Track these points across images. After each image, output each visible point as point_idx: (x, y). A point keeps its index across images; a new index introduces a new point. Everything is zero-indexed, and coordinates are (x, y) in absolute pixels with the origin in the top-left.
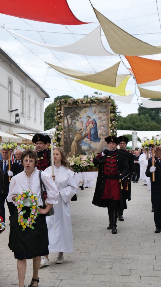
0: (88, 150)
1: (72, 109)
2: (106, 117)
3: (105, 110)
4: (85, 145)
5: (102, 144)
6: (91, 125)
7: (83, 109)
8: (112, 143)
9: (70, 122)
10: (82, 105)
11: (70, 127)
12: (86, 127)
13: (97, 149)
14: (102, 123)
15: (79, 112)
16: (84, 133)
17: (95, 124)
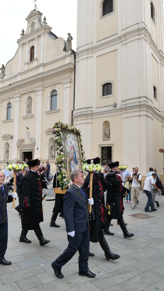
5: (79, 167)
7: (68, 135)
12: (71, 151)
14: (77, 149)
15: (66, 137)
16: (71, 156)
17: (74, 149)
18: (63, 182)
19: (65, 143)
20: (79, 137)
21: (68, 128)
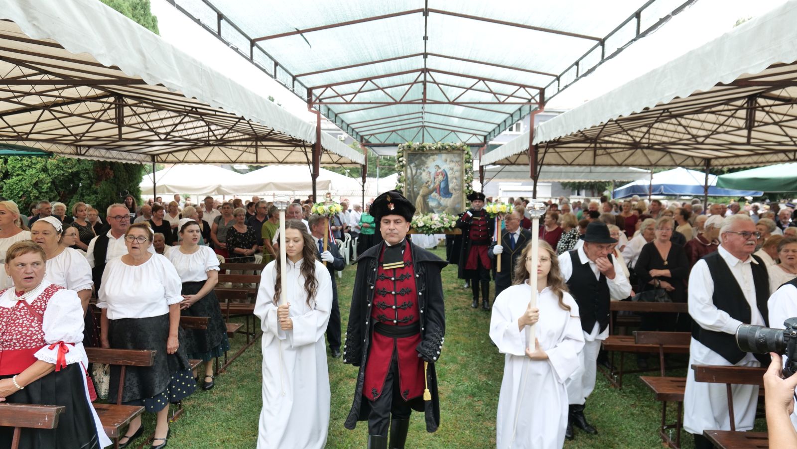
0: (438, 207)
1: (417, 156)
2: (459, 168)
3: (458, 159)
4: (432, 201)
5: (454, 201)
6: (440, 177)
7: (431, 157)
8: (478, 201)
9: (414, 172)
10: (429, 153)
11: (414, 178)
12: (435, 178)
14: (453, 175)
15: (426, 161)
16: (432, 186)
17: (446, 176)
21: (428, 149)
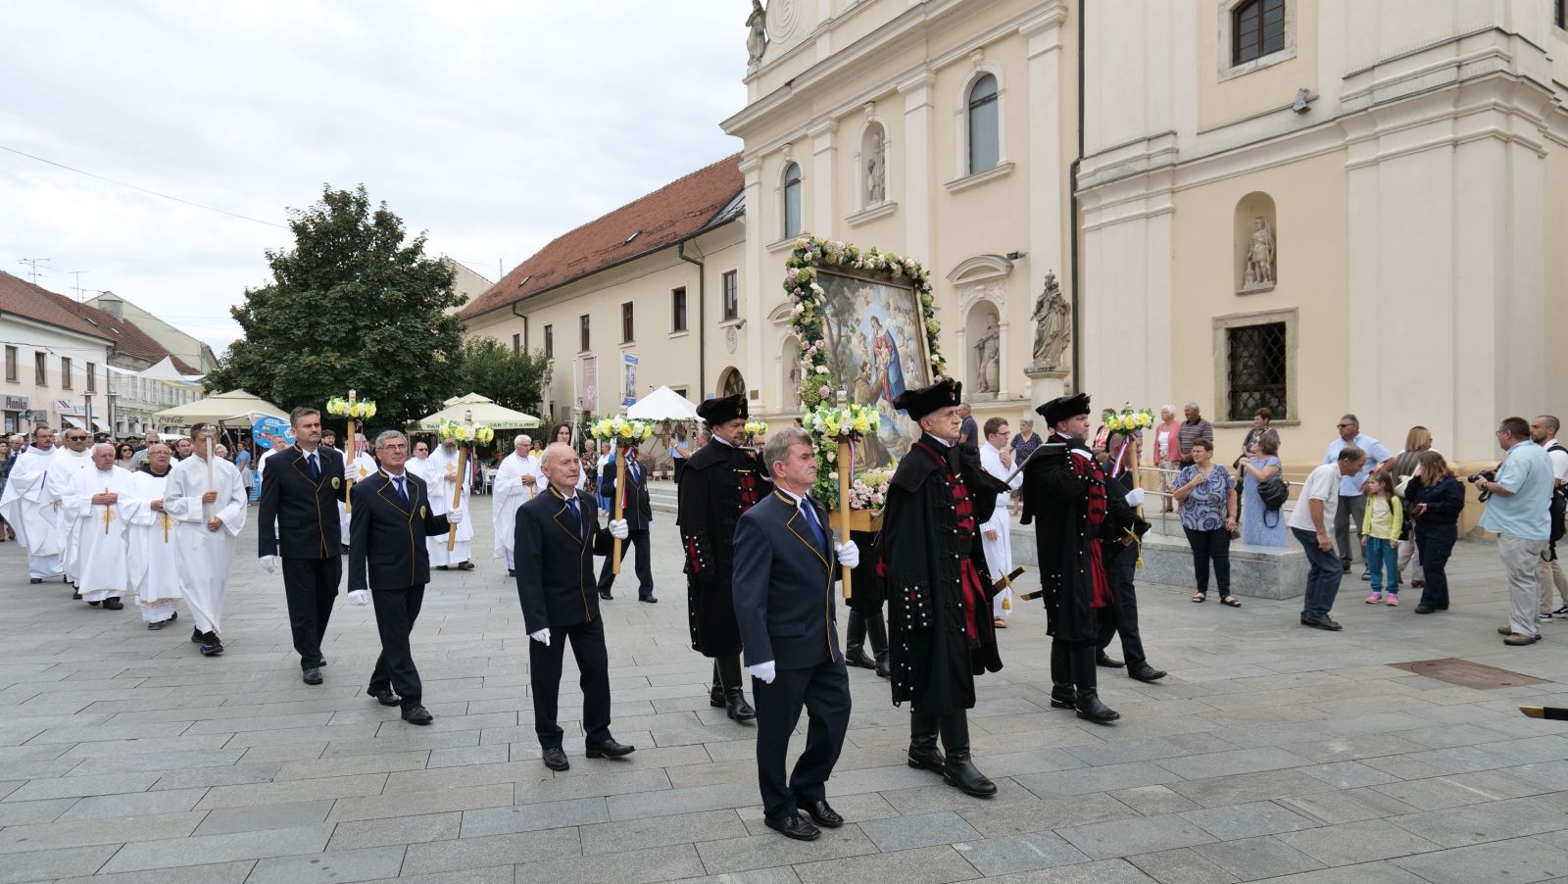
6: (884, 351)
7: (861, 290)
10: (860, 277)
11: (838, 353)
12: (875, 356)
13: (910, 439)
14: (906, 347)
15: (853, 300)
16: (874, 378)
17: (893, 349)
18: (825, 485)
19: (846, 325)
20: (919, 295)
21: (860, 264)
